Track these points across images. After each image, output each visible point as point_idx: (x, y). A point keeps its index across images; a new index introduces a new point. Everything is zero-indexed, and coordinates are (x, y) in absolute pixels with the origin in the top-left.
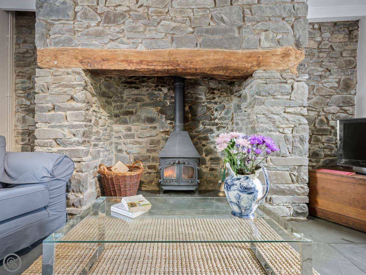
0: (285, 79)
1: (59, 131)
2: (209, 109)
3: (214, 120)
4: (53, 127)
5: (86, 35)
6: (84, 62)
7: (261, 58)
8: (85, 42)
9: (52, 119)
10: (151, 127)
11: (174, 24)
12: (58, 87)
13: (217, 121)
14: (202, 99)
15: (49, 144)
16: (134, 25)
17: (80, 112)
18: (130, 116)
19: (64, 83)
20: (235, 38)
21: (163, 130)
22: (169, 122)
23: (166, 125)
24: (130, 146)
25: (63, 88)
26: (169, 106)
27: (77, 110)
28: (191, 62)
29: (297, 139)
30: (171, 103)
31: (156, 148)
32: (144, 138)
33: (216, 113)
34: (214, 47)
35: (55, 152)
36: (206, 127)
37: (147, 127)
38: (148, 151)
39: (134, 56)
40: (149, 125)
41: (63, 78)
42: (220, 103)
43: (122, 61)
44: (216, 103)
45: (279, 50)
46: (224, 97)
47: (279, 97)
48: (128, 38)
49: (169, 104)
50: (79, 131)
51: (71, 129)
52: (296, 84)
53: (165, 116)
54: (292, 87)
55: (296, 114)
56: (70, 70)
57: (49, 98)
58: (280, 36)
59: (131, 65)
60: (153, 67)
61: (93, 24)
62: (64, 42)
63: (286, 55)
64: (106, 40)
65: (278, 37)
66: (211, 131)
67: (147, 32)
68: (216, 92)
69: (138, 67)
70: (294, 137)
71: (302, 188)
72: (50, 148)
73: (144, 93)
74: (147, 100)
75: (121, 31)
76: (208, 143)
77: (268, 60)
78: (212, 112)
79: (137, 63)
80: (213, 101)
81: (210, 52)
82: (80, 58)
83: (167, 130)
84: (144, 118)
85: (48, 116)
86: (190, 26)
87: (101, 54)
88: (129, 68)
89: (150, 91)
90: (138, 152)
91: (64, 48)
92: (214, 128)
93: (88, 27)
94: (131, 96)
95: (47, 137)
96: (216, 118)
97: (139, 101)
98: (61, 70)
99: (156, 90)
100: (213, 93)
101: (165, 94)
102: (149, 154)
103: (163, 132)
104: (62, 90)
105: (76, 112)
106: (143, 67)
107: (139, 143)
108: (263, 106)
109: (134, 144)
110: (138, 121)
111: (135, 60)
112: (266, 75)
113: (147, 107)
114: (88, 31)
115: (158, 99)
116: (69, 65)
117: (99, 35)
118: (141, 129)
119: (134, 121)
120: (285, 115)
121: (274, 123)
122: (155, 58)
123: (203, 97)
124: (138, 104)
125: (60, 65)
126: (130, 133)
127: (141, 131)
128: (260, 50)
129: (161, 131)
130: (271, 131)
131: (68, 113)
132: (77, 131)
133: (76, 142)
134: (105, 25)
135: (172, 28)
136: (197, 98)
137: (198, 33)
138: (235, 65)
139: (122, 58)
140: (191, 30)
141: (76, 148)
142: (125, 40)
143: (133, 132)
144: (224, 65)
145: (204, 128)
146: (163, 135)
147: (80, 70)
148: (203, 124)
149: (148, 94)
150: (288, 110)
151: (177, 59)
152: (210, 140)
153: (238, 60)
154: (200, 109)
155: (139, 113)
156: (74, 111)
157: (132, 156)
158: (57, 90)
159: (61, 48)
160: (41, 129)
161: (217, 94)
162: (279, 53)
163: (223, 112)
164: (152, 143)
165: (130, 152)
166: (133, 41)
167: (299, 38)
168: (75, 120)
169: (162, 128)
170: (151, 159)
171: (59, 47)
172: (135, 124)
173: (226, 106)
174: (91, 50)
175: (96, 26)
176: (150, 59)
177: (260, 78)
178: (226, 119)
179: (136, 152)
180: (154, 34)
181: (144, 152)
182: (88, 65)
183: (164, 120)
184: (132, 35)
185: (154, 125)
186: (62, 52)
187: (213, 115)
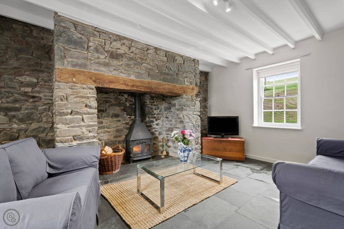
0: (193, 99)
1: (78, 130)
2: (151, 108)
3: (154, 115)
4: (73, 127)
5: (97, 63)
6: (97, 82)
7: (185, 89)
8: (96, 68)
9: (72, 121)
10: (117, 121)
11: (150, 67)
12: (76, 97)
13: (155, 115)
14: (147, 102)
15: (69, 140)
16: (128, 62)
17: (93, 116)
18: (101, 113)
19: (81, 95)
20: (176, 78)
21: (125, 122)
22: (129, 116)
23: (127, 118)
24: (102, 135)
25: (80, 99)
26: (129, 106)
27: (91, 114)
28: (158, 89)
29: (197, 126)
30: (129, 104)
31: (120, 134)
32: (112, 128)
33: (155, 112)
34: (168, 82)
35: (75, 146)
36: (150, 119)
37: (114, 121)
38: (115, 137)
39: (130, 82)
40: (115, 119)
41: (80, 92)
42: (157, 105)
43: (122, 84)
44: (155, 105)
45: (191, 87)
46: (159, 102)
47: (191, 107)
48: (125, 70)
49: (128, 105)
50: (95, 129)
51: (88, 127)
52: (196, 102)
53: (126, 113)
54: (195, 103)
55: (196, 115)
56: (85, 86)
57: (69, 106)
58: (191, 81)
59: (128, 87)
60: (140, 89)
61: (102, 57)
62: (80, 66)
63: (193, 89)
64: (112, 69)
65: (190, 81)
66: (153, 122)
67: (135, 68)
68: (154, 99)
69: (132, 89)
70: (196, 125)
71: (199, 146)
72: (71, 143)
73: (112, 97)
74: (113, 102)
75: (121, 65)
76: (151, 129)
77: (187, 91)
78: (153, 110)
79: (131, 86)
80: (153, 104)
81: (166, 84)
82: (94, 79)
83: (127, 122)
84: (111, 115)
85: (68, 119)
86: (157, 69)
87: (109, 78)
88: (126, 89)
89: (116, 96)
90: (108, 138)
91: (81, 70)
92: (154, 120)
93: (98, 58)
94: (102, 99)
95: (67, 134)
96: (155, 114)
97: (108, 103)
98: (78, 85)
99: (120, 95)
100: (153, 99)
101: (126, 99)
102: (116, 139)
103: (125, 123)
104: (80, 100)
105: (91, 115)
106: (134, 89)
107: (108, 132)
108: (186, 111)
109: (105, 133)
110: (108, 116)
111: (130, 84)
112: (187, 97)
113: (113, 107)
114: (99, 61)
115: (121, 102)
116: (85, 83)
117: (106, 65)
118: (110, 122)
119: (105, 117)
120: (193, 115)
121: (190, 119)
122: (141, 84)
123: (148, 101)
124: (108, 104)
125: (78, 82)
126: (102, 125)
127: (109, 123)
128: (184, 86)
129: (124, 123)
130: (189, 123)
131: (85, 116)
132: (93, 129)
133: (92, 136)
134: (110, 59)
135: (148, 69)
136: (145, 102)
137: (160, 73)
138: (176, 92)
139: (122, 82)
140: (157, 71)
141: (91, 140)
142: (123, 71)
143: (104, 125)
144: (172, 91)
145: (149, 120)
146: (124, 125)
147: (93, 87)
148: (148, 117)
149: (115, 98)
150: (194, 113)
151: (152, 86)
152: (152, 127)
153: (177, 89)
154: (147, 108)
155: (108, 111)
156: (89, 114)
157: (103, 142)
158: (75, 99)
159: (79, 70)
160: (62, 129)
161: (155, 100)
162: (191, 88)
163: (158, 111)
164: (118, 131)
165: (102, 139)
166: (128, 72)
167: (197, 82)
168: (91, 121)
169: (124, 121)
170: (117, 142)
171: (77, 69)
172: (105, 118)
173: (160, 107)
174: (101, 75)
175: (104, 59)
176: (138, 84)
177: (185, 98)
178: (160, 114)
179: (106, 139)
180: (139, 71)
181: (112, 138)
182: (99, 84)
183: (125, 116)
184: (127, 68)
185: (118, 119)
186: (80, 73)
187: (153, 112)
